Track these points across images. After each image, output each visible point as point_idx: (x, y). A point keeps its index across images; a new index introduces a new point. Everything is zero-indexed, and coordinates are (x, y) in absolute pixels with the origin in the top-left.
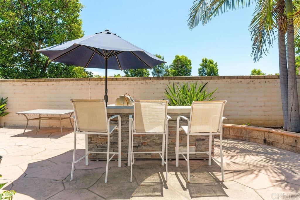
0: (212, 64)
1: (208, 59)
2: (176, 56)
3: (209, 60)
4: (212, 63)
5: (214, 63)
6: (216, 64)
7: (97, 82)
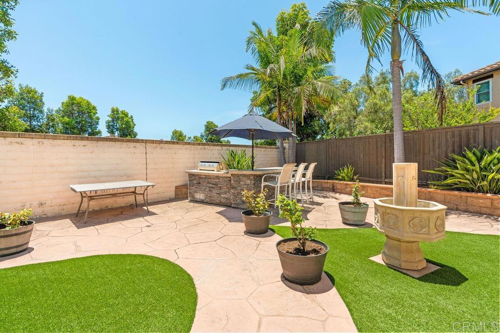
0: (127, 117)
1: (121, 109)
2: (69, 97)
3: (122, 112)
4: (126, 115)
5: (129, 116)
6: (132, 117)
7: (155, 145)
